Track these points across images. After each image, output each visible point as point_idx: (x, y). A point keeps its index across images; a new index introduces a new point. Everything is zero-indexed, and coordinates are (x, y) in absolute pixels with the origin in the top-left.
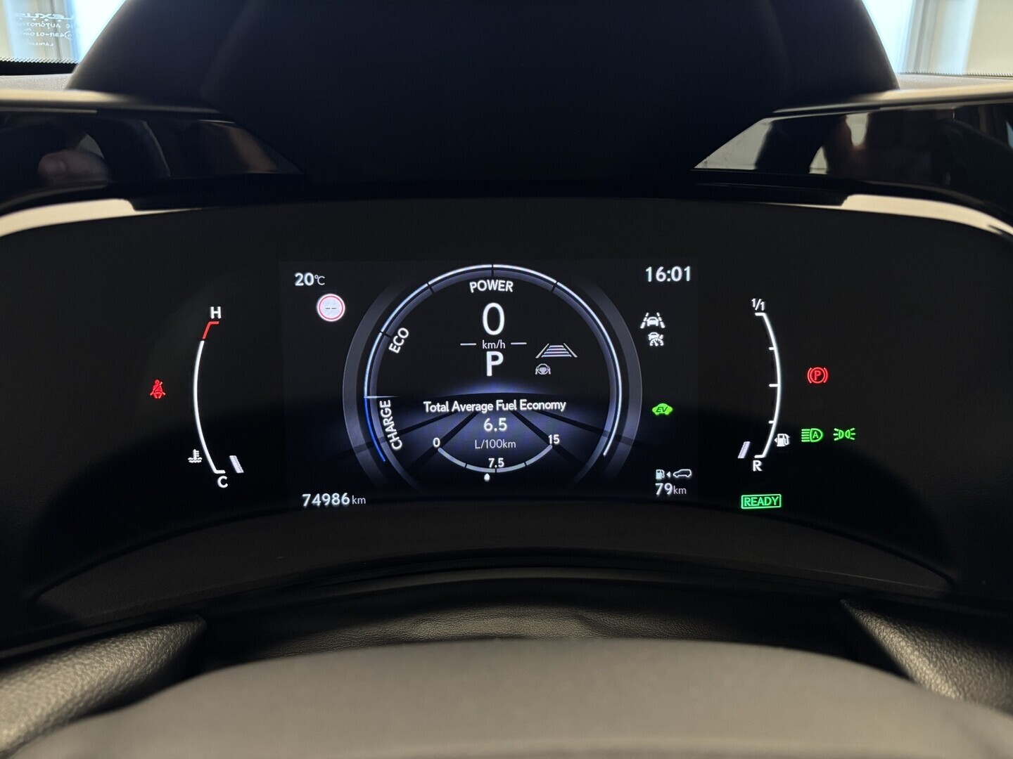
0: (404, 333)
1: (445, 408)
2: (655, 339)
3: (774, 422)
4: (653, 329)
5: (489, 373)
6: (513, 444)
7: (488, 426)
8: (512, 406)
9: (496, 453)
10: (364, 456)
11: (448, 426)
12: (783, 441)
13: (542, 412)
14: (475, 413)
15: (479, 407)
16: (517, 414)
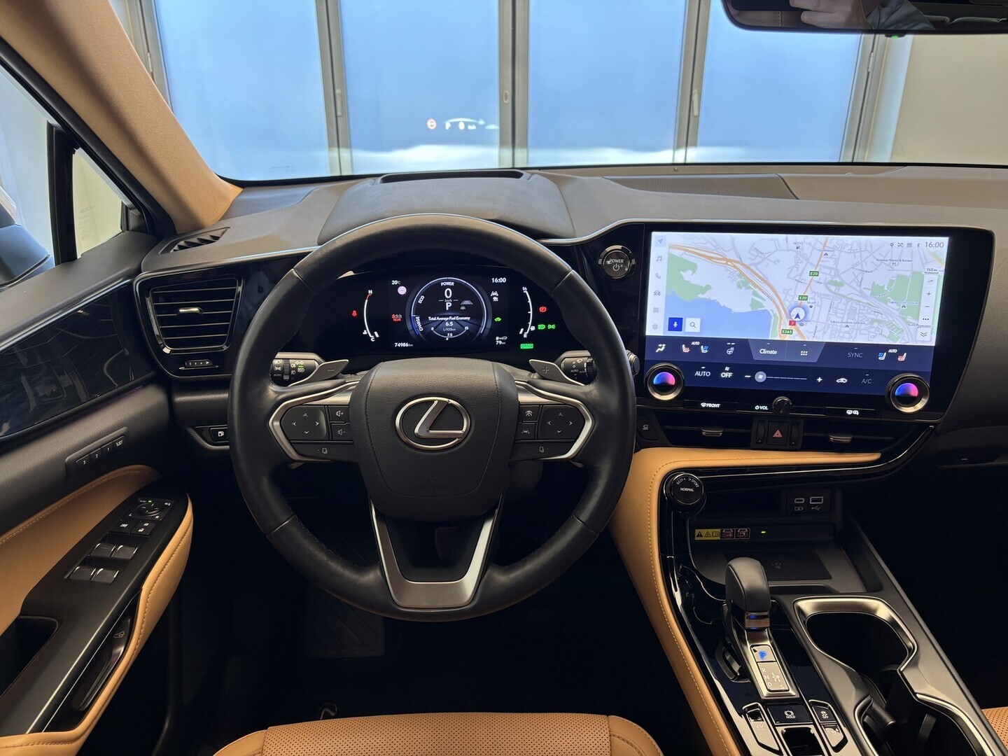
0: (423, 297)
1: (435, 319)
2: (495, 299)
3: (530, 323)
4: (495, 296)
5: (447, 309)
6: (454, 330)
7: (447, 324)
8: (454, 318)
9: (450, 332)
10: (412, 333)
11: (436, 324)
12: (533, 328)
13: (462, 320)
14: (443, 321)
15: (445, 319)
16: (455, 320)
